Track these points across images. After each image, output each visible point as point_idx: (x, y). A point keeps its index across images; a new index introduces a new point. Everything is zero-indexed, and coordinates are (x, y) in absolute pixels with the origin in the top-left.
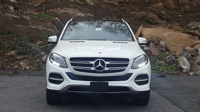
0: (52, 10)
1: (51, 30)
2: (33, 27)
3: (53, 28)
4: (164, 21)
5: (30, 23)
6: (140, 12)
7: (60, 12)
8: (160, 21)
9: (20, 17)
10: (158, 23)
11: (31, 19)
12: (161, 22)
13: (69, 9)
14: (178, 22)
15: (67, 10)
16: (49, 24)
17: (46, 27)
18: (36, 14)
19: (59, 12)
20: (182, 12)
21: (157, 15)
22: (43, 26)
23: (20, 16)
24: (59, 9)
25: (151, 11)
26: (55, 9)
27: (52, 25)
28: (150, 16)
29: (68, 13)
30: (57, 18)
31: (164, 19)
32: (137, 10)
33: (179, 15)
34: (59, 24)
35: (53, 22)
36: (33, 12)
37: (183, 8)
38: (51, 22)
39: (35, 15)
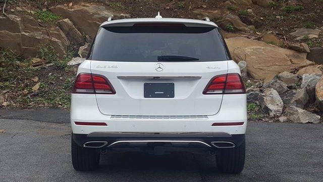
0: (59, 6)
1: (57, 40)
2: (27, 34)
3: (59, 37)
4: (251, 26)
5: (20, 28)
6: (209, 11)
7: (73, 10)
8: (243, 26)
9: (5, 18)
10: (240, 30)
11: (23, 21)
12: (246, 29)
13: (88, 5)
14: (275, 28)
15: (84, 6)
16: (53, 30)
17: (48, 35)
18: (32, 12)
19: (70, 10)
20: (283, 11)
21: (239, 15)
22: (43, 33)
23: (5, 16)
24: (71, 4)
25: (229, 9)
26: (65, 5)
27: (59, 31)
28: (227, 18)
29: (86, 12)
30: (66, 20)
31: (250, 23)
32: (205, 6)
33: (277, 17)
34: (71, 29)
35: (61, 26)
36: (28, 9)
37: (284, 5)
38: (57, 25)
39: (30, 14)
